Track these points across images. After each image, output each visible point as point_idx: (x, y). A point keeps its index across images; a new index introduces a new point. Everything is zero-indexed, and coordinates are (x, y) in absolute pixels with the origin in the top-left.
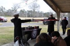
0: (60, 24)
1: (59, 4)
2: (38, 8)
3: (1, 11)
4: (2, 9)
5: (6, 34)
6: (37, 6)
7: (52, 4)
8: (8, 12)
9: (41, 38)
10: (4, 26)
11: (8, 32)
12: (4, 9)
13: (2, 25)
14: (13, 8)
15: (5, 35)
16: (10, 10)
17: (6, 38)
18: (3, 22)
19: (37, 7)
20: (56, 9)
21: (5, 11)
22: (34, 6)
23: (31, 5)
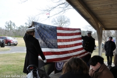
0: (103, 49)
1: (101, 16)
2: (67, 24)
3: (9, 29)
4: (11, 25)
5: (15, 64)
6: (66, 20)
7: (89, 16)
8: (19, 31)
9: (72, 66)
10: (12, 51)
11: (17, 61)
12: (14, 25)
13: (9, 50)
14: (28, 23)
15: (13, 65)
16: (22, 27)
17: (15, 70)
18: (10, 45)
19: (65, 22)
20: (95, 24)
21: (16, 28)
22: (61, 21)
23: (56, 20)
